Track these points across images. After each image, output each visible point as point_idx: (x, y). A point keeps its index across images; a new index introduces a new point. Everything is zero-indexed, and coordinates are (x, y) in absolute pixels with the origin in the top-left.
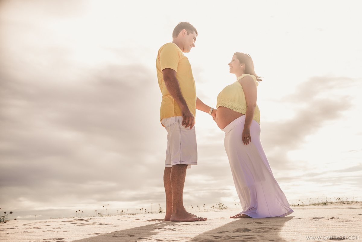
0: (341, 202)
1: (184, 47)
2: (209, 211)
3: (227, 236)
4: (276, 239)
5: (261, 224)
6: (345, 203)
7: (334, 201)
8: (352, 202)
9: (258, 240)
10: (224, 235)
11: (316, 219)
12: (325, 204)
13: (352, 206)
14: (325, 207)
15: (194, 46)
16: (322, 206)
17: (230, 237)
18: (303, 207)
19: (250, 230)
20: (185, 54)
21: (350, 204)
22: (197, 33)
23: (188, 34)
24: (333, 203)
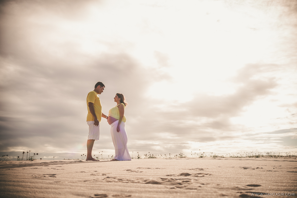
0: (270, 156)
1: (99, 92)
2: (172, 158)
3: (172, 179)
4: (206, 183)
5: (202, 170)
6: (272, 157)
7: (264, 154)
8: (278, 156)
9: (192, 183)
10: (169, 178)
11: (245, 168)
12: (257, 157)
13: (278, 159)
14: (257, 159)
15: (103, 92)
16: (255, 158)
17: (173, 180)
18: (240, 159)
19: (191, 175)
20: (98, 96)
21: (276, 157)
22: (105, 87)
23: (101, 87)
24: (264, 156)
